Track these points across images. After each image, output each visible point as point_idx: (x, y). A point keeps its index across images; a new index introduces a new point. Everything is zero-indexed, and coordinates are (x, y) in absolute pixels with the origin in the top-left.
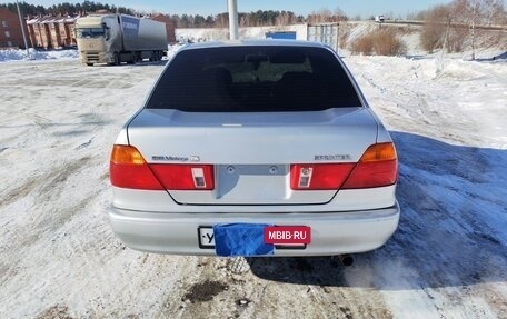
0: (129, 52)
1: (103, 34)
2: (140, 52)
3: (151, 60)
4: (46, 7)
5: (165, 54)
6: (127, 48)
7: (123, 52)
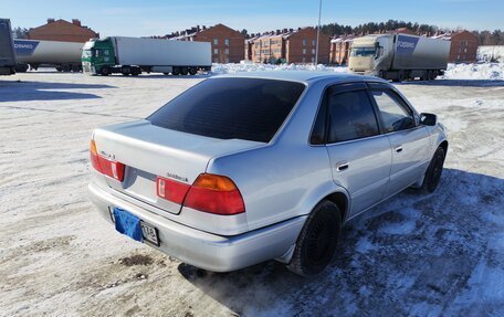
0: (397, 71)
1: (373, 52)
2: (410, 70)
3: (421, 79)
4: (353, 27)
5: (442, 74)
6: (395, 66)
7: (390, 70)
